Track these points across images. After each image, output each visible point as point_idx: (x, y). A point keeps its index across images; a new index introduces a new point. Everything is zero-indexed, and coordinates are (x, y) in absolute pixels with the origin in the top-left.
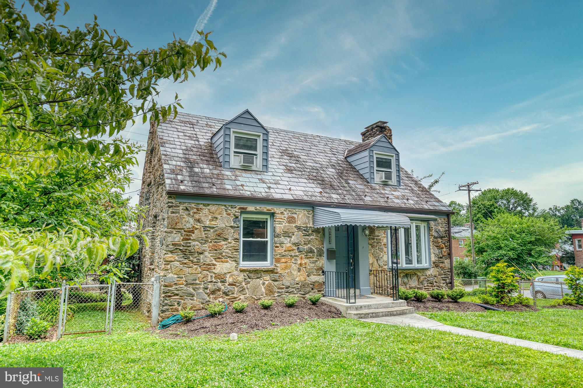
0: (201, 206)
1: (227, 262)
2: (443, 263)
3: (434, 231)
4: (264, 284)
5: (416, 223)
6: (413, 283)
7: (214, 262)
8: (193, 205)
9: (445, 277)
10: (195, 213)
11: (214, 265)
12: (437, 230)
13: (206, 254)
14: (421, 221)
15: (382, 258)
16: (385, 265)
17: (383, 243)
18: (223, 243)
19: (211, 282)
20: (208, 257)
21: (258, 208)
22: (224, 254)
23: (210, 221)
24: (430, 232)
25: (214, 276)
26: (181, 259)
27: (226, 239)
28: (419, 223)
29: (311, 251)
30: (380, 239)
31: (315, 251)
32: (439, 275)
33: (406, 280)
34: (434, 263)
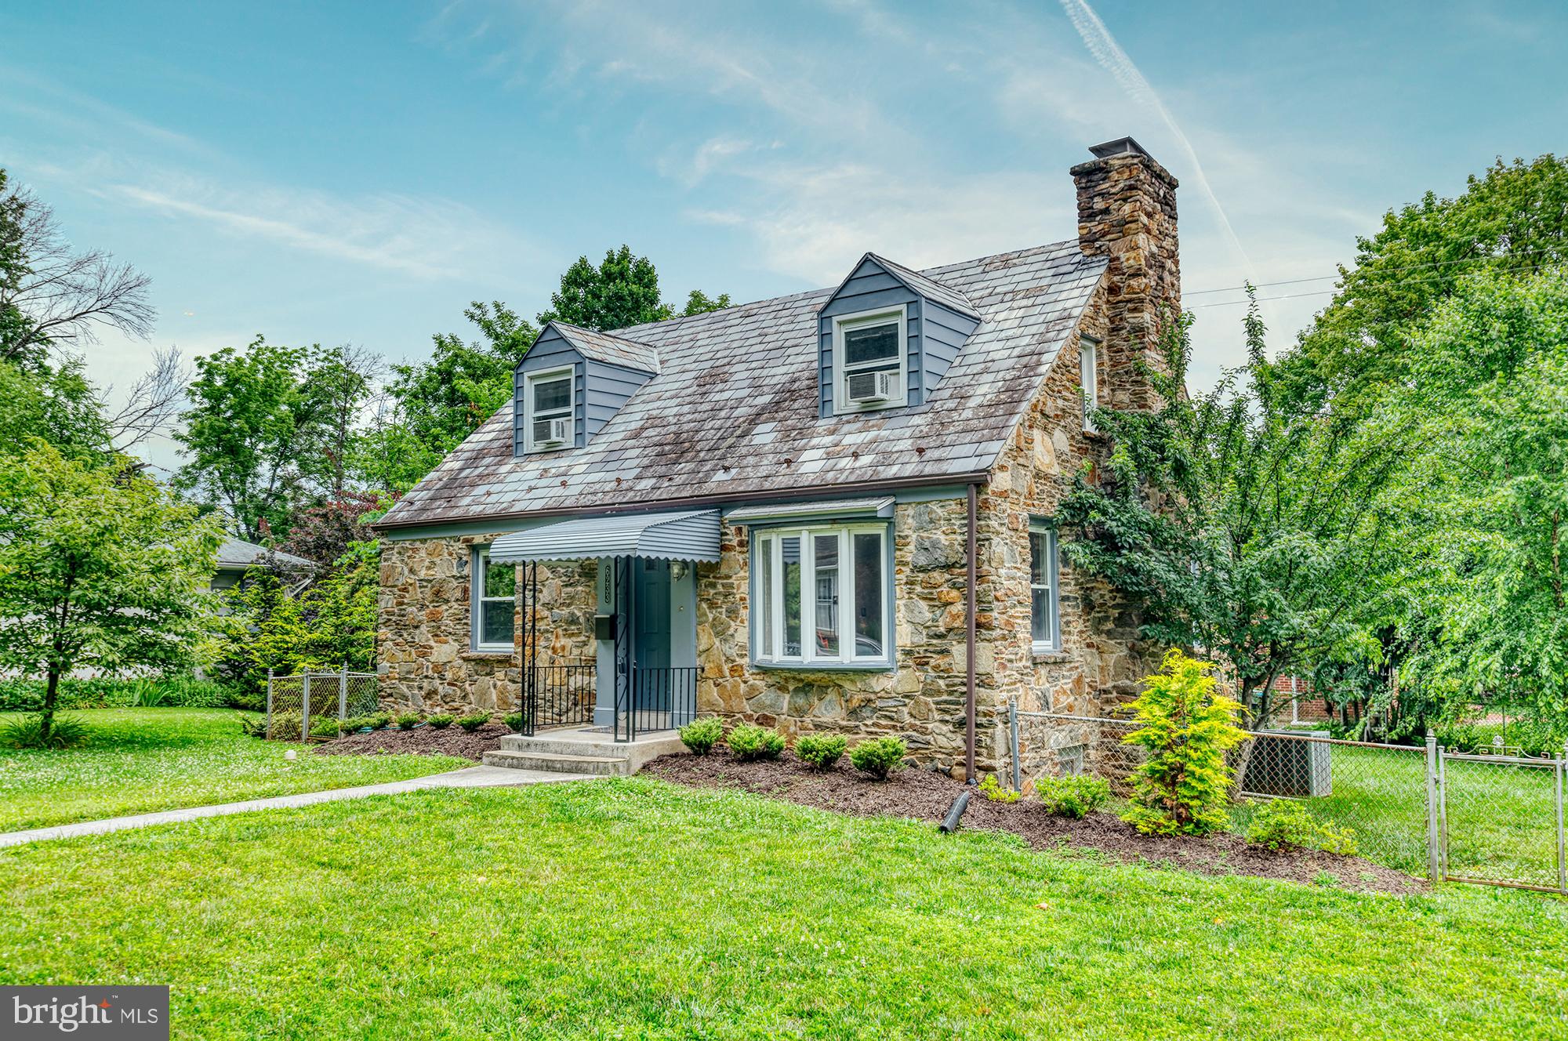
0: (418, 544)
1: (446, 642)
2: (944, 652)
3: (912, 547)
4: (495, 686)
6: (830, 711)
7: (432, 643)
8: (407, 544)
9: (946, 702)
10: (409, 557)
11: (431, 648)
12: (927, 544)
13: (424, 628)
14: (834, 521)
15: (732, 635)
16: (742, 656)
17: (738, 596)
18: (445, 607)
19: (426, 677)
20: (423, 635)
21: (488, 536)
22: (443, 628)
23: (429, 568)
24: (898, 553)
25: (431, 666)
26: (394, 637)
27: (447, 601)
28: (826, 531)
29: (574, 620)
30: (731, 586)
31: (582, 620)
32: (924, 694)
33: (801, 701)
34: (908, 653)
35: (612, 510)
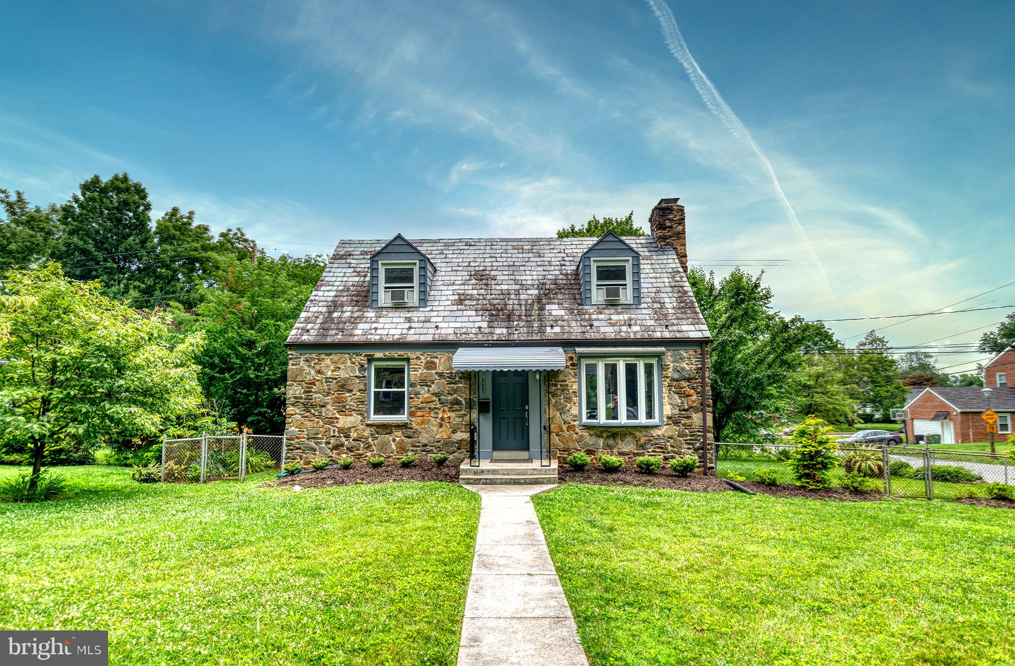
0: (323, 356)
1: (351, 415)
2: (688, 417)
3: (671, 370)
4: (394, 440)
5: (624, 361)
6: (628, 446)
7: (337, 416)
8: (314, 356)
9: (690, 440)
10: (315, 364)
11: (337, 418)
12: (679, 369)
13: (329, 407)
14: (637, 357)
15: (569, 410)
16: (575, 421)
17: (571, 391)
18: (348, 394)
19: (334, 436)
20: (331, 410)
21: (387, 354)
22: (348, 407)
23: (333, 371)
24: (664, 372)
25: (337, 430)
26: (302, 413)
27: (351, 391)
28: (632, 361)
29: (457, 402)
30: (567, 385)
31: (463, 402)
32: (678, 436)
33: (611, 442)
34: (669, 418)
35: (489, 344)
